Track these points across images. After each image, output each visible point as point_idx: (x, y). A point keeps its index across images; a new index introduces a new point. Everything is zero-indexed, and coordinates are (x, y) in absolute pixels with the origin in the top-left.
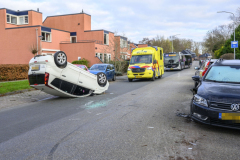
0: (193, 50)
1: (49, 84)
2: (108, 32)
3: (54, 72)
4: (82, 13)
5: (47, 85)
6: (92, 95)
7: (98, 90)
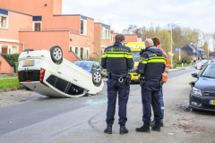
0: (200, 45)
1: (45, 81)
2: (85, 18)
3: (50, 69)
5: (42, 82)
6: (86, 95)
7: (93, 89)
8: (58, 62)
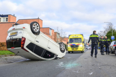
4: (38, 19)
5: (23, 48)
7: (60, 55)
8: (37, 33)
